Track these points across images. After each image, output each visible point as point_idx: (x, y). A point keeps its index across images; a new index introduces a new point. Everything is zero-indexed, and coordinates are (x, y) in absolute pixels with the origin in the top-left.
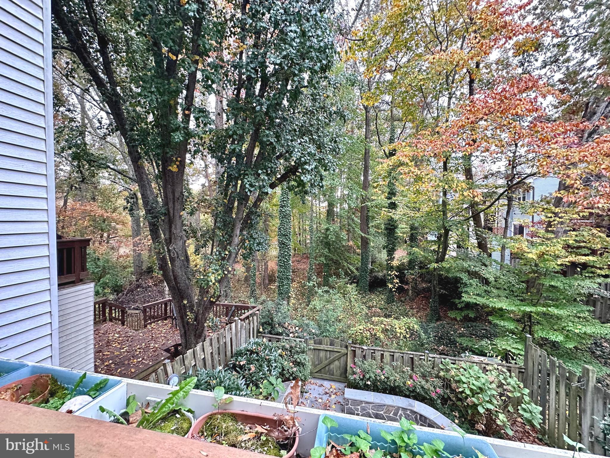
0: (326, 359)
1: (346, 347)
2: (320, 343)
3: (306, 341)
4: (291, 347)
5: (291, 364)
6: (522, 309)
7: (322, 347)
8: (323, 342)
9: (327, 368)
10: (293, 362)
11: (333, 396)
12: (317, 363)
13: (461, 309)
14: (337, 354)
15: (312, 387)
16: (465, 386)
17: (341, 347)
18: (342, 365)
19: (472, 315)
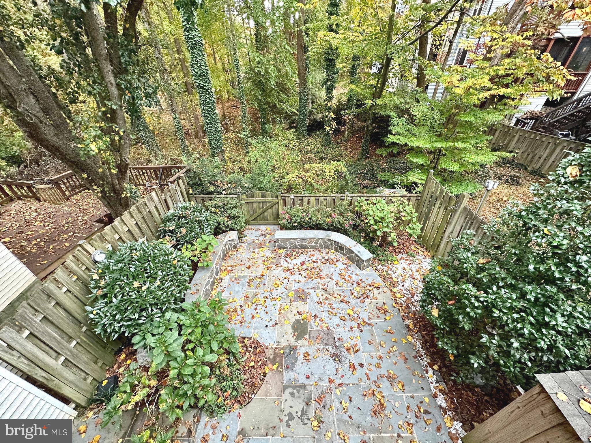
0: (260, 209)
1: (277, 197)
2: (252, 196)
3: (238, 197)
4: (224, 204)
5: (226, 218)
6: (435, 146)
7: (254, 200)
8: (255, 196)
9: (262, 216)
10: (228, 217)
11: (268, 236)
12: (252, 213)
13: (388, 146)
14: (270, 204)
15: (250, 232)
16: (371, 218)
17: (272, 197)
18: (274, 212)
19: (395, 151)
